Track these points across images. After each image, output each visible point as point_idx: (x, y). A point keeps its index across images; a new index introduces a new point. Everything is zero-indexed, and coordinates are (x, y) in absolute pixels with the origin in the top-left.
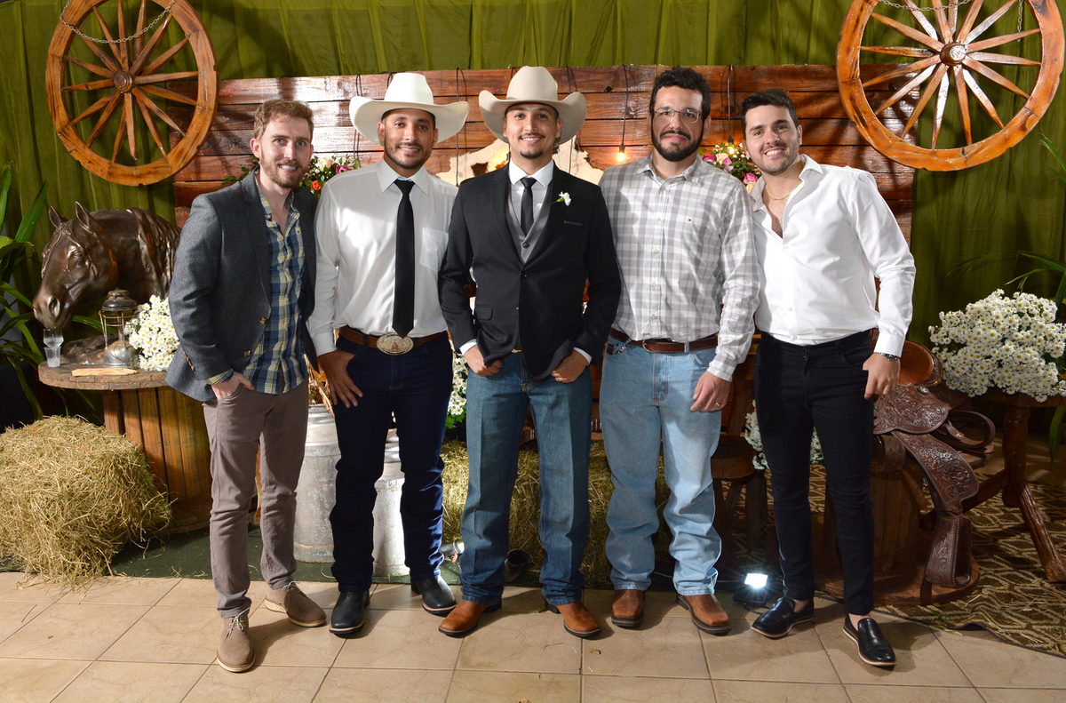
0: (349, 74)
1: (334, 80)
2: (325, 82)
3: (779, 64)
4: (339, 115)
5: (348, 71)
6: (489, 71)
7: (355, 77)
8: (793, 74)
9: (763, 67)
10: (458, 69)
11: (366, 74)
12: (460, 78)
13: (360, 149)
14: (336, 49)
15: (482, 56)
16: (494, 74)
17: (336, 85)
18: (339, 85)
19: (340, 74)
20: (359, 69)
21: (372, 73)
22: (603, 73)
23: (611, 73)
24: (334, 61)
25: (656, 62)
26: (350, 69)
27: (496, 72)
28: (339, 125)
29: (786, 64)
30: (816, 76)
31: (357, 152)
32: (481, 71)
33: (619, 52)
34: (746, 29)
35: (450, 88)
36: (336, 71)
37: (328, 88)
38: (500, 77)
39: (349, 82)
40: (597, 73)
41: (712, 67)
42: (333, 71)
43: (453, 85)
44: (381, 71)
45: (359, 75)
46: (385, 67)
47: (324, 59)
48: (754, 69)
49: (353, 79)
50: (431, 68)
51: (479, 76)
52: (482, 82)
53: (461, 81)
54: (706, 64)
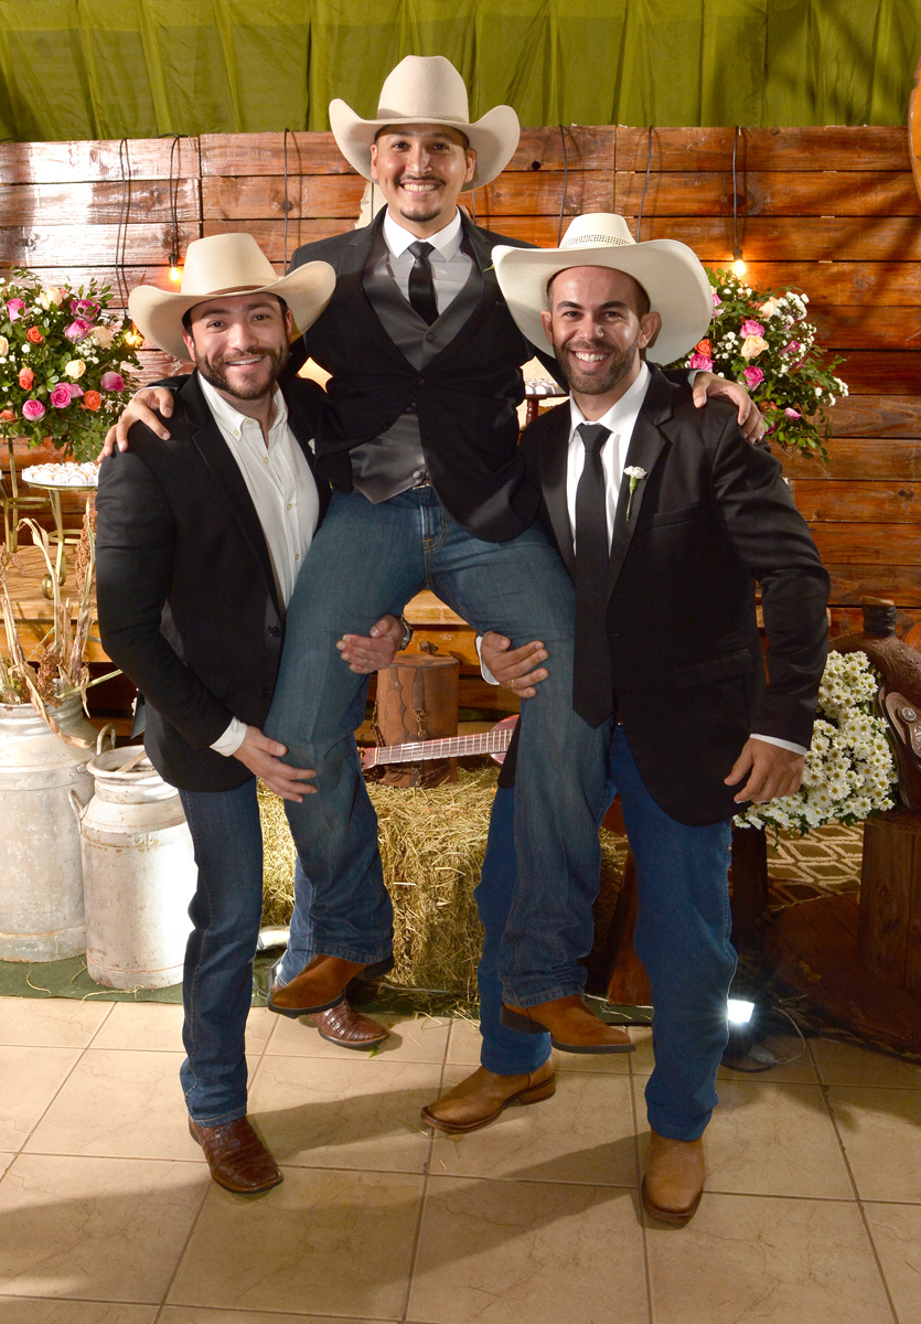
0: (110, 138)
1: (86, 146)
2: (70, 151)
3: (822, 124)
4: (93, 206)
5: (109, 133)
7: (118, 143)
8: (844, 142)
9: (787, 129)
10: (287, 130)
11: (137, 137)
12: (291, 145)
13: (127, 262)
14: (87, 97)
17: (87, 157)
18: (93, 155)
19: (95, 138)
20: (126, 130)
21: (147, 136)
22: (526, 139)
23: (539, 139)
24: (85, 116)
25: (614, 121)
26: (112, 130)
28: (92, 222)
29: (832, 125)
30: (880, 146)
31: (122, 266)
32: (325, 134)
33: (553, 104)
34: (766, 66)
35: (275, 162)
36: (88, 131)
37: (74, 160)
39: (109, 151)
41: (708, 130)
42: (83, 133)
43: (279, 158)
44: (161, 134)
45: (125, 139)
46: (168, 127)
47: (69, 112)
48: (778, 132)
49: (115, 145)
50: (244, 129)
51: (322, 143)
52: (326, 153)
53: (293, 151)
54: (699, 125)
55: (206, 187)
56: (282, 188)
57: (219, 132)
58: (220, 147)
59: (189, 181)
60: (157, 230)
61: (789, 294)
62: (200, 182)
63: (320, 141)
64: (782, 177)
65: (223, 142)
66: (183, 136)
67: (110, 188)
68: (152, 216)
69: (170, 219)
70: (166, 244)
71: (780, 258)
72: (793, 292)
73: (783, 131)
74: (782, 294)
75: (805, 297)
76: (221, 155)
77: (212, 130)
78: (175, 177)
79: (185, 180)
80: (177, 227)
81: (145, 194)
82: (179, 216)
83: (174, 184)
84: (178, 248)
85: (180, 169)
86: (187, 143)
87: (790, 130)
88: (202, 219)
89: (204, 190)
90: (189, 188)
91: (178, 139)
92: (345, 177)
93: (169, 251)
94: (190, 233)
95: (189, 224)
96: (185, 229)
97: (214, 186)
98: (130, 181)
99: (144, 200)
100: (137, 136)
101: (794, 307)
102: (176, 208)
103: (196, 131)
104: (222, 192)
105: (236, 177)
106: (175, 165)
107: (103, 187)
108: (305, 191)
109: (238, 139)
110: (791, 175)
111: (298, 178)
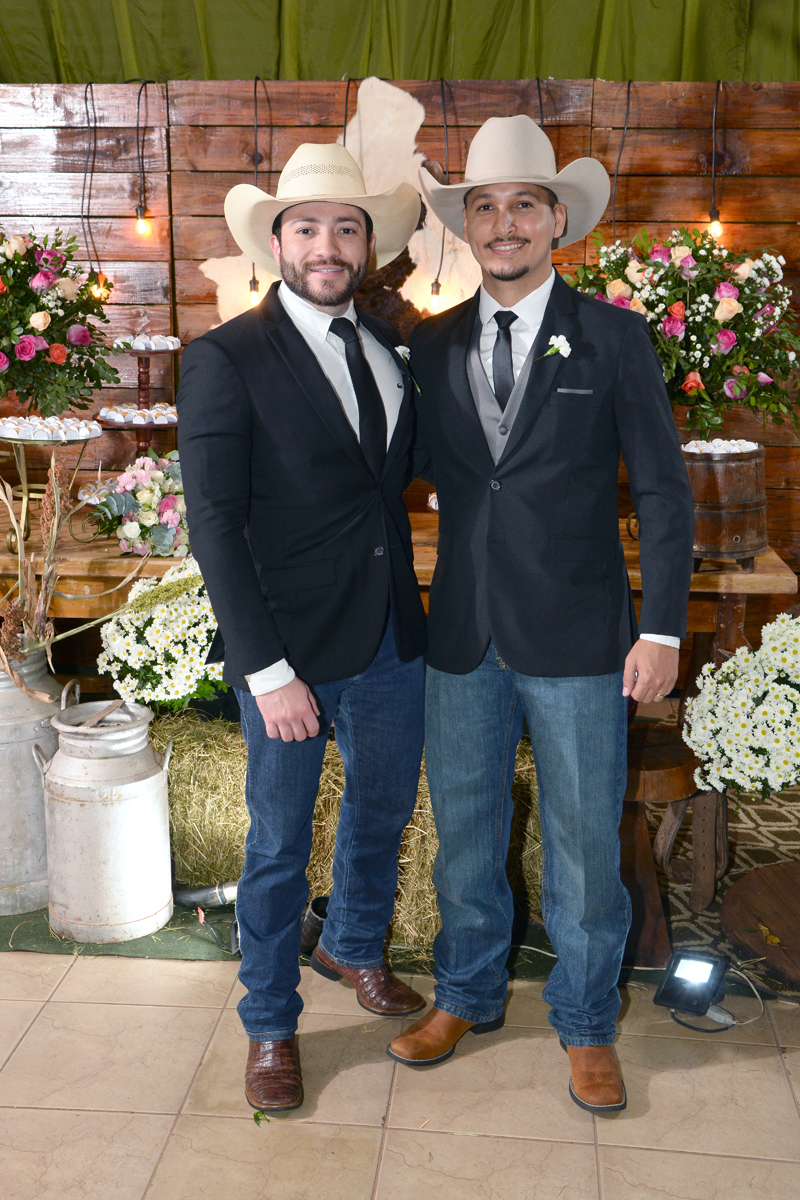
0: (75, 82)
1: (49, 90)
2: (33, 94)
4: (57, 153)
5: (73, 76)
6: (310, 83)
7: (83, 88)
9: (771, 84)
10: (257, 79)
12: (261, 94)
13: (93, 212)
14: (50, 36)
15: (299, 56)
16: (318, 91)
17: (51, 100)
18: (57, 99)
19: (59, 81)
20: (91, 73)
21: (113, 80)
22: (502, 92)
23: (515, 92)
24: (48, 58)
25: (592, 75)
26: (77, 73)
27: (322, 87)
28: (57, 169)
31: (88, 217)
32: (296, 84)
33: (530, 57)
34: (751, 17)
35: (245, 112)
36: (52, 74)
37: (38, 103)
38: (329, 95)
39: (74, 95)
40: (493, 92)
41: (688, 85)
42: (45, 75)
43: (249, 108)
44: (127, 79)
45: (90, 84)
46: (134, 72)
47: (32, 52)
48: (760, 87)
49: (79, 89)
50: (213, 76)
51: (292, 93)
52: (298, 103)
53: (263, 101)
54: (679, 80)
55: (175, 137)
56: (251, 138)
57: (187, 79)
58: (189, 95)
59: (157, 130)
60: (124, 180)
61: (766, 256)
62: (168, 131)
63: (291, 90)
64: (763, 135)
65: (191, 89)
66: (150, 82)
67: (74, 135)
68: (119, 165)
69: (137, 168)
70: (133, 195)
71: (757, 219)
72: (770, 253)
73: (765, 85)
74: (758, 256)
75: (782, 260)
76: (189, 103)
77: (180, 76)
78: (142, 124)
79: (152, 129)
80: (144, 178)
81: (111, 142)
82: (146, 166)
83: (141, 132)
84: (145, 199)
85: (147, 116)
86: (154, 89)
87: (774, 85)
88: (170, 170)
89: (172, 140)
90: (157, 137)
91: (145, 84)
92: (317, 129)
93: (137, 202)
94: (158, 184)
95: (157, 175)
96: (152, 180)
97: (182, 135)
98: (95, 128)
99: (110, 148)
100: (103, 81)
101: (770, 269)
102: (143, 157)
103: (163, 78)
104: (191, 143)
105: (205, 126)
106: (142, 112)
107: (67, 133)
108: (275, 143)
109: (207, 86)
110: (772, 134)
111: (268, 130)
